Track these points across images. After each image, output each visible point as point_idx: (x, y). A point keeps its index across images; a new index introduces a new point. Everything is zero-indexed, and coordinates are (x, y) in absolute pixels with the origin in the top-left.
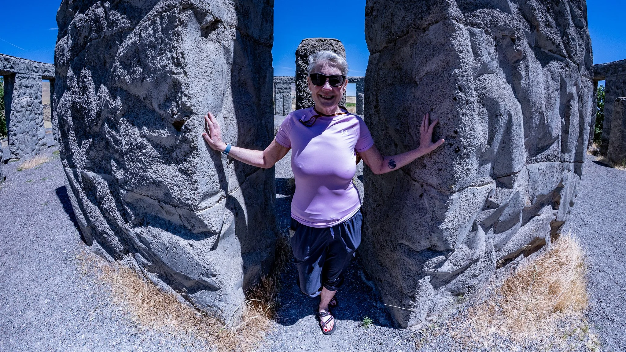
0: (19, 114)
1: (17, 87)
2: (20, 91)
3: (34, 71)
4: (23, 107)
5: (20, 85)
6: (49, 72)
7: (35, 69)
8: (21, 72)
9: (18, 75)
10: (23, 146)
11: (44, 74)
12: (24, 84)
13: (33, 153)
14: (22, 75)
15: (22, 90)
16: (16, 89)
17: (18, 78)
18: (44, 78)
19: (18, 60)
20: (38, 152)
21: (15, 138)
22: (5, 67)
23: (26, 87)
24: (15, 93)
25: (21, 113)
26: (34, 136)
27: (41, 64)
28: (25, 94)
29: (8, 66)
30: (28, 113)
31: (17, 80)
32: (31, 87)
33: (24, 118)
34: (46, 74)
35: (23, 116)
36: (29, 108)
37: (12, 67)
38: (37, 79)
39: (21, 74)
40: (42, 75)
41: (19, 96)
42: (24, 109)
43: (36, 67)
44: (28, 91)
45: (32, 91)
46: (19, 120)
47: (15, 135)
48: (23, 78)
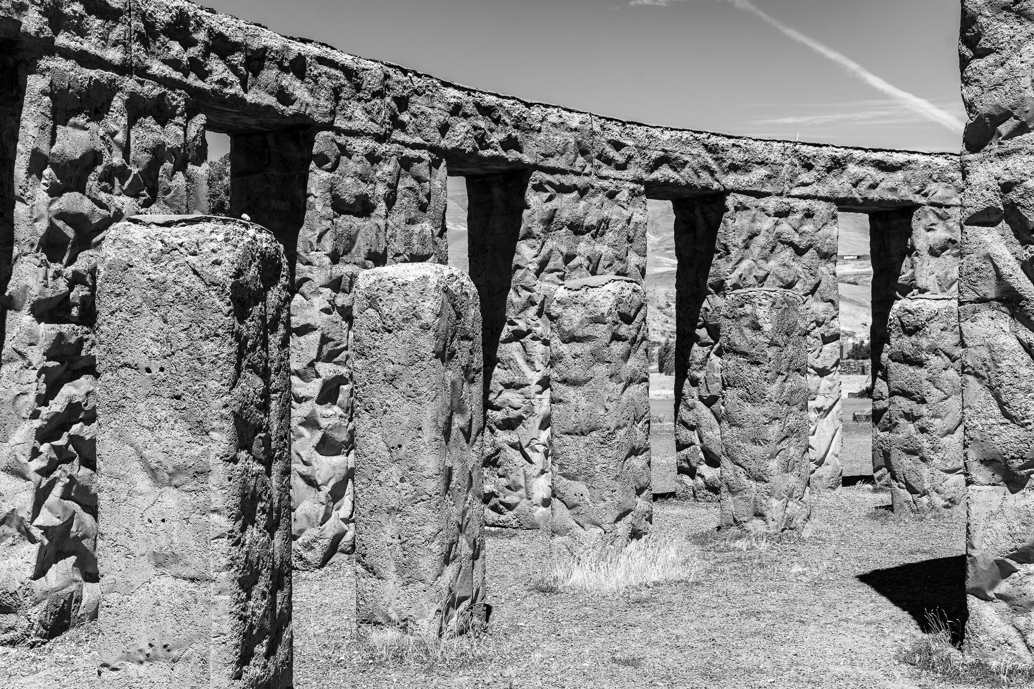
0: (577, 348)
1: (537, 229)
2: (550, 244)
3: (609, 161)
4: (597, 320)
5: (549, 221)
6: (677, 164)
7: (612, 153)
8: (551, 163)
9: (538, 176)
10: (579, 487)
11: (656, 175)
12: (565, 215)
13: (623, 528)
14: (556, 179)
15: (559, 242)
16: (529, 235)
17: (539, 188)
18: (655, 190)
19: (536, 112)
20: (643, 525)
21: (503, 437)
22: (482, 142)
23: (577, 229)
24: (526, 252)
25: (588, 347)
26: (635, 452)
27: (639, 132)
28: (568, 258)
29: (496, 138)
30: (618, 348)
31: (534, 199)
32: (599, 230)
33: (601, 370)
34: (664, 173)
35: (597, 357)
36: (624, 330)
37: (510, 143)
38: (623, 196)
39: (552, 171)
40: (648, 177)
41: (543, 265)
42: (602, 332)
43: (618, 146)
44: (584, 247)
45: (603, 248)
46: (573, 374)
47: (510, 425)
48: (563, 189)
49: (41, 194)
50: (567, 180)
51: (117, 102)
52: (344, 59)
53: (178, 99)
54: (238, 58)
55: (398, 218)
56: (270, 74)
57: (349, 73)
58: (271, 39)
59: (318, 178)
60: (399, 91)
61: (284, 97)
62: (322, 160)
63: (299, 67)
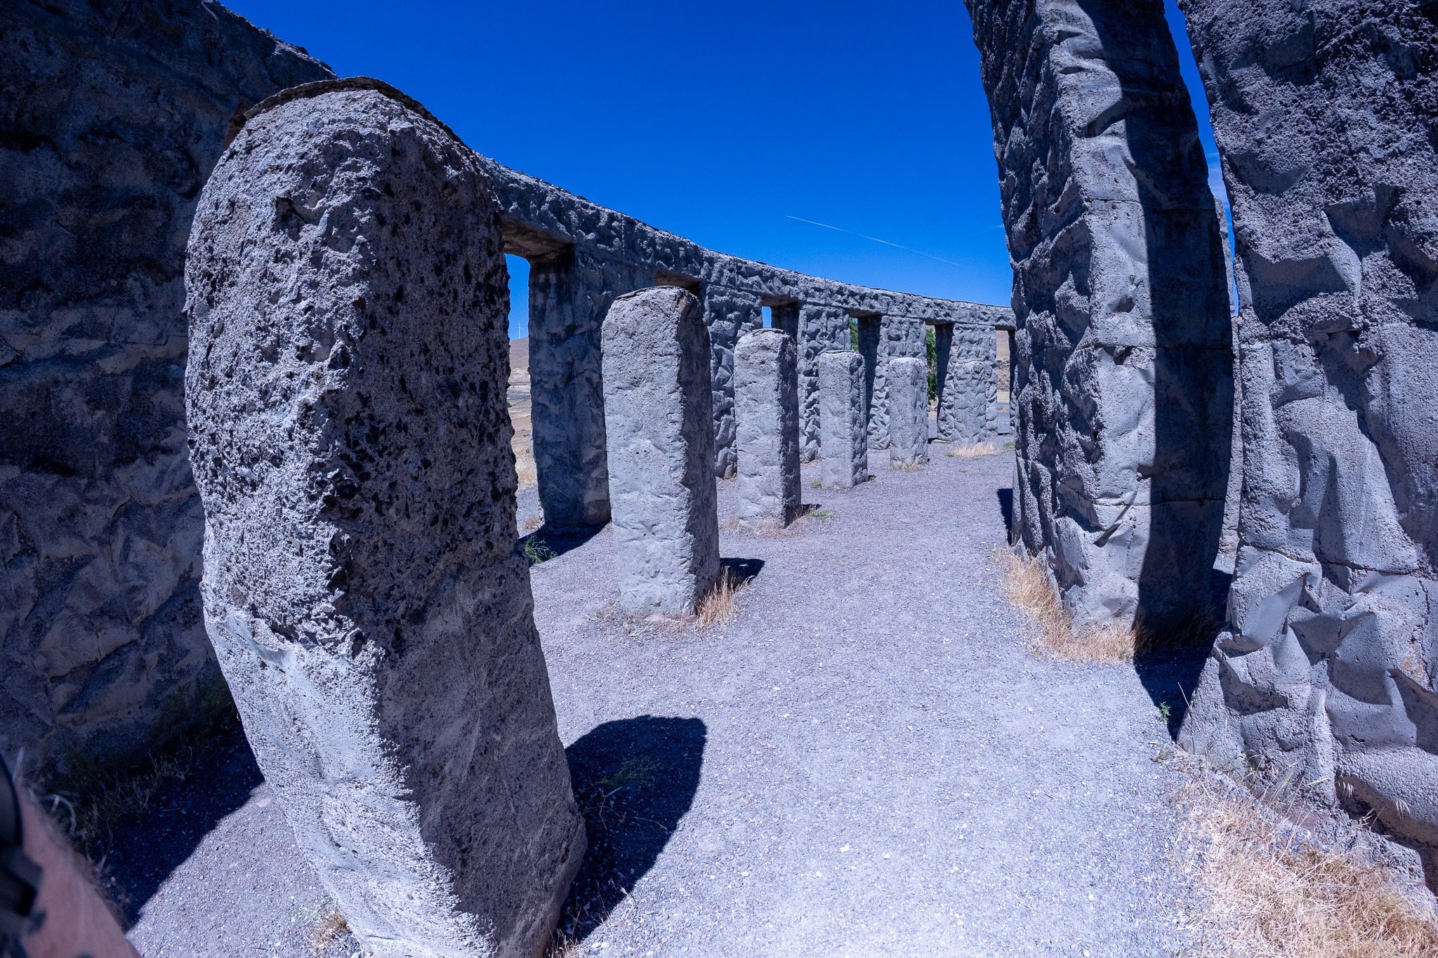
0: (962, 382)
1: (957, 343)
2: (962, 347)
3: (982, 319)
4: (968, 373)
5: (962, 340)
6: (1006, 319)
7: (983, 316)
8: (961, 320)
9: (957, 325)
10: (963, 425)
11: (999, 322)
12: (967, 338)
13: (976, 438)
14: (964, 325)
15: (965, 347)
16: (955, 345)
17: (957, 329)
18: (999, 328)
19: (955, 304)
20: (983, 438)
21: (948, 411)
22: (937, 315)
23: (971, 342)
24: (954, 350)
25: (964, 382)
26: (980, 415)
27: (992, 308)
28: (968, 352)
29: (942, 313)
30: (974, 382)
31: (955, 332)
32: (979, 342)
33: (969, 389)
34: (1002, 322)
35: (968, 385)
36: (976, 376)
37: (947, 315)
38: (988, 330)
39: (962, 323)
40: (996, 323)
41: (959, 354)
42: (969, 377)
43: (985, 314)
44: (974, 348)
45: (980, 348)
46: (961, 390)
47: (949, 407)
48: (966, 329)
49: (805, 342)
50: (967, 326)
51: (824, 315)
52: (891, 293)
53: (840, 311)
54: (857, 297)
55: (909, 341)
56: (867, 301)
57: (892, 297)
58: (867, 290)
59: (883, 330)
60: (908, 301)
61: (872, 307)
62: (884, 325)
63: (876, 297)
